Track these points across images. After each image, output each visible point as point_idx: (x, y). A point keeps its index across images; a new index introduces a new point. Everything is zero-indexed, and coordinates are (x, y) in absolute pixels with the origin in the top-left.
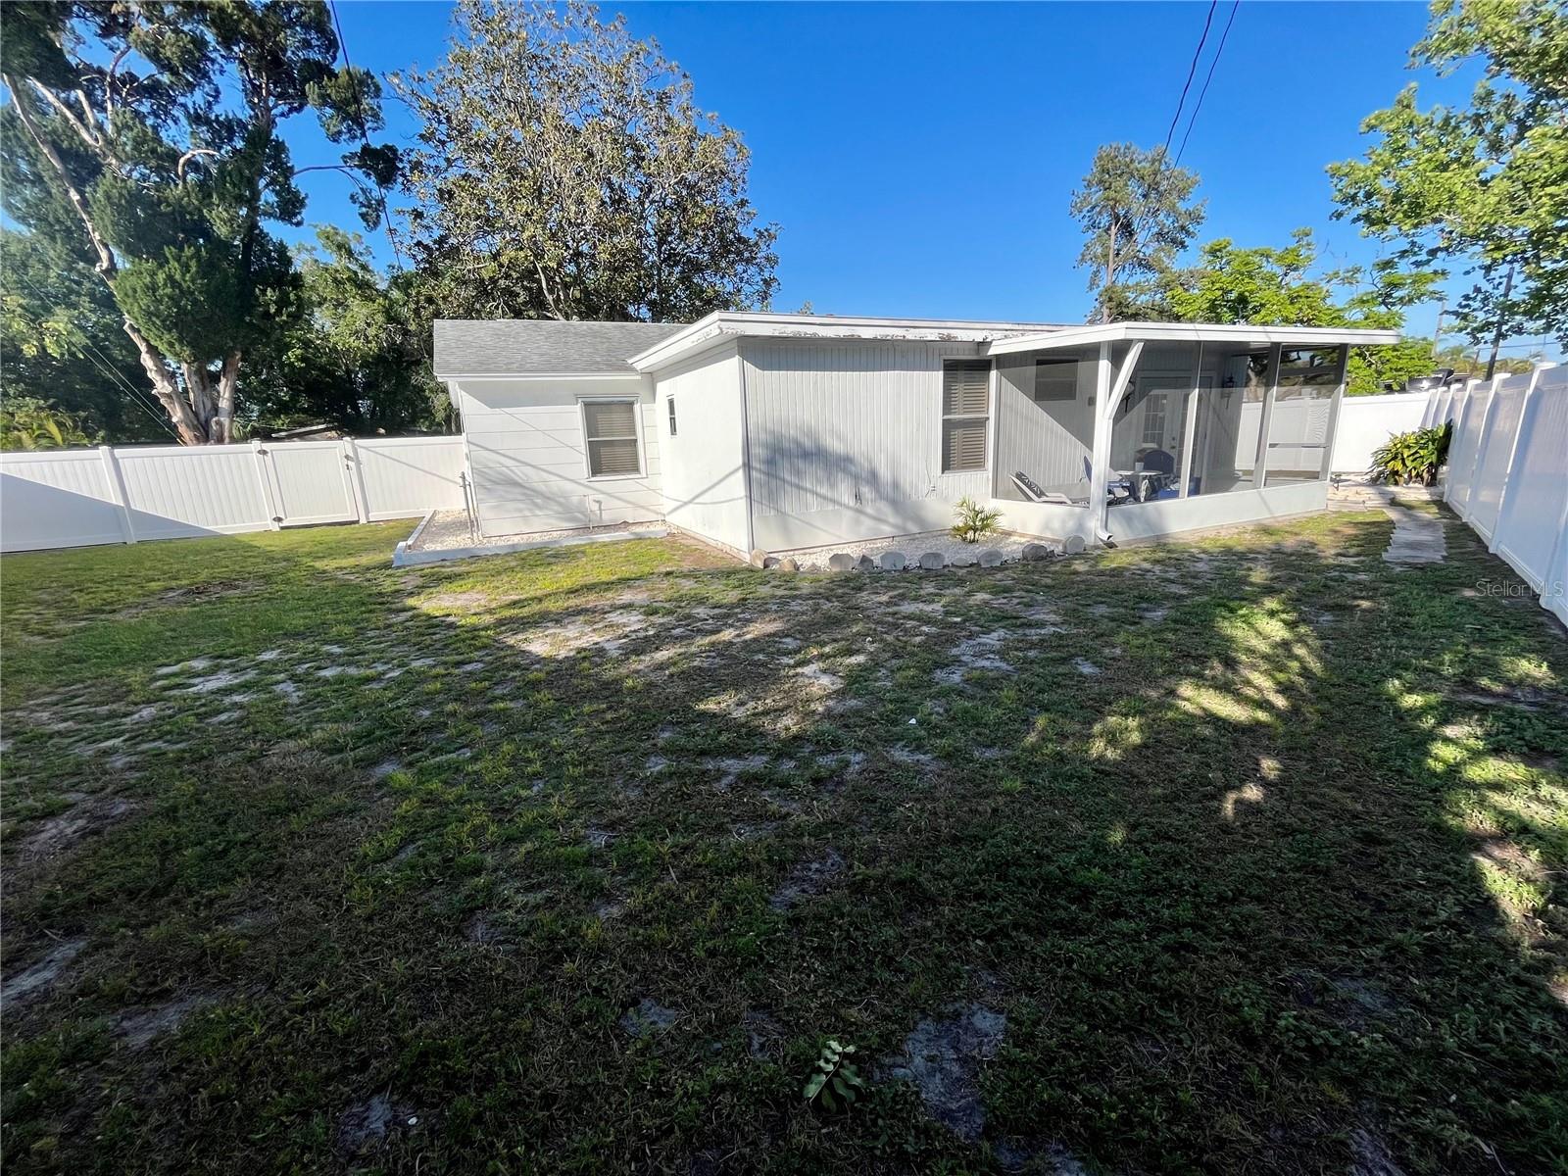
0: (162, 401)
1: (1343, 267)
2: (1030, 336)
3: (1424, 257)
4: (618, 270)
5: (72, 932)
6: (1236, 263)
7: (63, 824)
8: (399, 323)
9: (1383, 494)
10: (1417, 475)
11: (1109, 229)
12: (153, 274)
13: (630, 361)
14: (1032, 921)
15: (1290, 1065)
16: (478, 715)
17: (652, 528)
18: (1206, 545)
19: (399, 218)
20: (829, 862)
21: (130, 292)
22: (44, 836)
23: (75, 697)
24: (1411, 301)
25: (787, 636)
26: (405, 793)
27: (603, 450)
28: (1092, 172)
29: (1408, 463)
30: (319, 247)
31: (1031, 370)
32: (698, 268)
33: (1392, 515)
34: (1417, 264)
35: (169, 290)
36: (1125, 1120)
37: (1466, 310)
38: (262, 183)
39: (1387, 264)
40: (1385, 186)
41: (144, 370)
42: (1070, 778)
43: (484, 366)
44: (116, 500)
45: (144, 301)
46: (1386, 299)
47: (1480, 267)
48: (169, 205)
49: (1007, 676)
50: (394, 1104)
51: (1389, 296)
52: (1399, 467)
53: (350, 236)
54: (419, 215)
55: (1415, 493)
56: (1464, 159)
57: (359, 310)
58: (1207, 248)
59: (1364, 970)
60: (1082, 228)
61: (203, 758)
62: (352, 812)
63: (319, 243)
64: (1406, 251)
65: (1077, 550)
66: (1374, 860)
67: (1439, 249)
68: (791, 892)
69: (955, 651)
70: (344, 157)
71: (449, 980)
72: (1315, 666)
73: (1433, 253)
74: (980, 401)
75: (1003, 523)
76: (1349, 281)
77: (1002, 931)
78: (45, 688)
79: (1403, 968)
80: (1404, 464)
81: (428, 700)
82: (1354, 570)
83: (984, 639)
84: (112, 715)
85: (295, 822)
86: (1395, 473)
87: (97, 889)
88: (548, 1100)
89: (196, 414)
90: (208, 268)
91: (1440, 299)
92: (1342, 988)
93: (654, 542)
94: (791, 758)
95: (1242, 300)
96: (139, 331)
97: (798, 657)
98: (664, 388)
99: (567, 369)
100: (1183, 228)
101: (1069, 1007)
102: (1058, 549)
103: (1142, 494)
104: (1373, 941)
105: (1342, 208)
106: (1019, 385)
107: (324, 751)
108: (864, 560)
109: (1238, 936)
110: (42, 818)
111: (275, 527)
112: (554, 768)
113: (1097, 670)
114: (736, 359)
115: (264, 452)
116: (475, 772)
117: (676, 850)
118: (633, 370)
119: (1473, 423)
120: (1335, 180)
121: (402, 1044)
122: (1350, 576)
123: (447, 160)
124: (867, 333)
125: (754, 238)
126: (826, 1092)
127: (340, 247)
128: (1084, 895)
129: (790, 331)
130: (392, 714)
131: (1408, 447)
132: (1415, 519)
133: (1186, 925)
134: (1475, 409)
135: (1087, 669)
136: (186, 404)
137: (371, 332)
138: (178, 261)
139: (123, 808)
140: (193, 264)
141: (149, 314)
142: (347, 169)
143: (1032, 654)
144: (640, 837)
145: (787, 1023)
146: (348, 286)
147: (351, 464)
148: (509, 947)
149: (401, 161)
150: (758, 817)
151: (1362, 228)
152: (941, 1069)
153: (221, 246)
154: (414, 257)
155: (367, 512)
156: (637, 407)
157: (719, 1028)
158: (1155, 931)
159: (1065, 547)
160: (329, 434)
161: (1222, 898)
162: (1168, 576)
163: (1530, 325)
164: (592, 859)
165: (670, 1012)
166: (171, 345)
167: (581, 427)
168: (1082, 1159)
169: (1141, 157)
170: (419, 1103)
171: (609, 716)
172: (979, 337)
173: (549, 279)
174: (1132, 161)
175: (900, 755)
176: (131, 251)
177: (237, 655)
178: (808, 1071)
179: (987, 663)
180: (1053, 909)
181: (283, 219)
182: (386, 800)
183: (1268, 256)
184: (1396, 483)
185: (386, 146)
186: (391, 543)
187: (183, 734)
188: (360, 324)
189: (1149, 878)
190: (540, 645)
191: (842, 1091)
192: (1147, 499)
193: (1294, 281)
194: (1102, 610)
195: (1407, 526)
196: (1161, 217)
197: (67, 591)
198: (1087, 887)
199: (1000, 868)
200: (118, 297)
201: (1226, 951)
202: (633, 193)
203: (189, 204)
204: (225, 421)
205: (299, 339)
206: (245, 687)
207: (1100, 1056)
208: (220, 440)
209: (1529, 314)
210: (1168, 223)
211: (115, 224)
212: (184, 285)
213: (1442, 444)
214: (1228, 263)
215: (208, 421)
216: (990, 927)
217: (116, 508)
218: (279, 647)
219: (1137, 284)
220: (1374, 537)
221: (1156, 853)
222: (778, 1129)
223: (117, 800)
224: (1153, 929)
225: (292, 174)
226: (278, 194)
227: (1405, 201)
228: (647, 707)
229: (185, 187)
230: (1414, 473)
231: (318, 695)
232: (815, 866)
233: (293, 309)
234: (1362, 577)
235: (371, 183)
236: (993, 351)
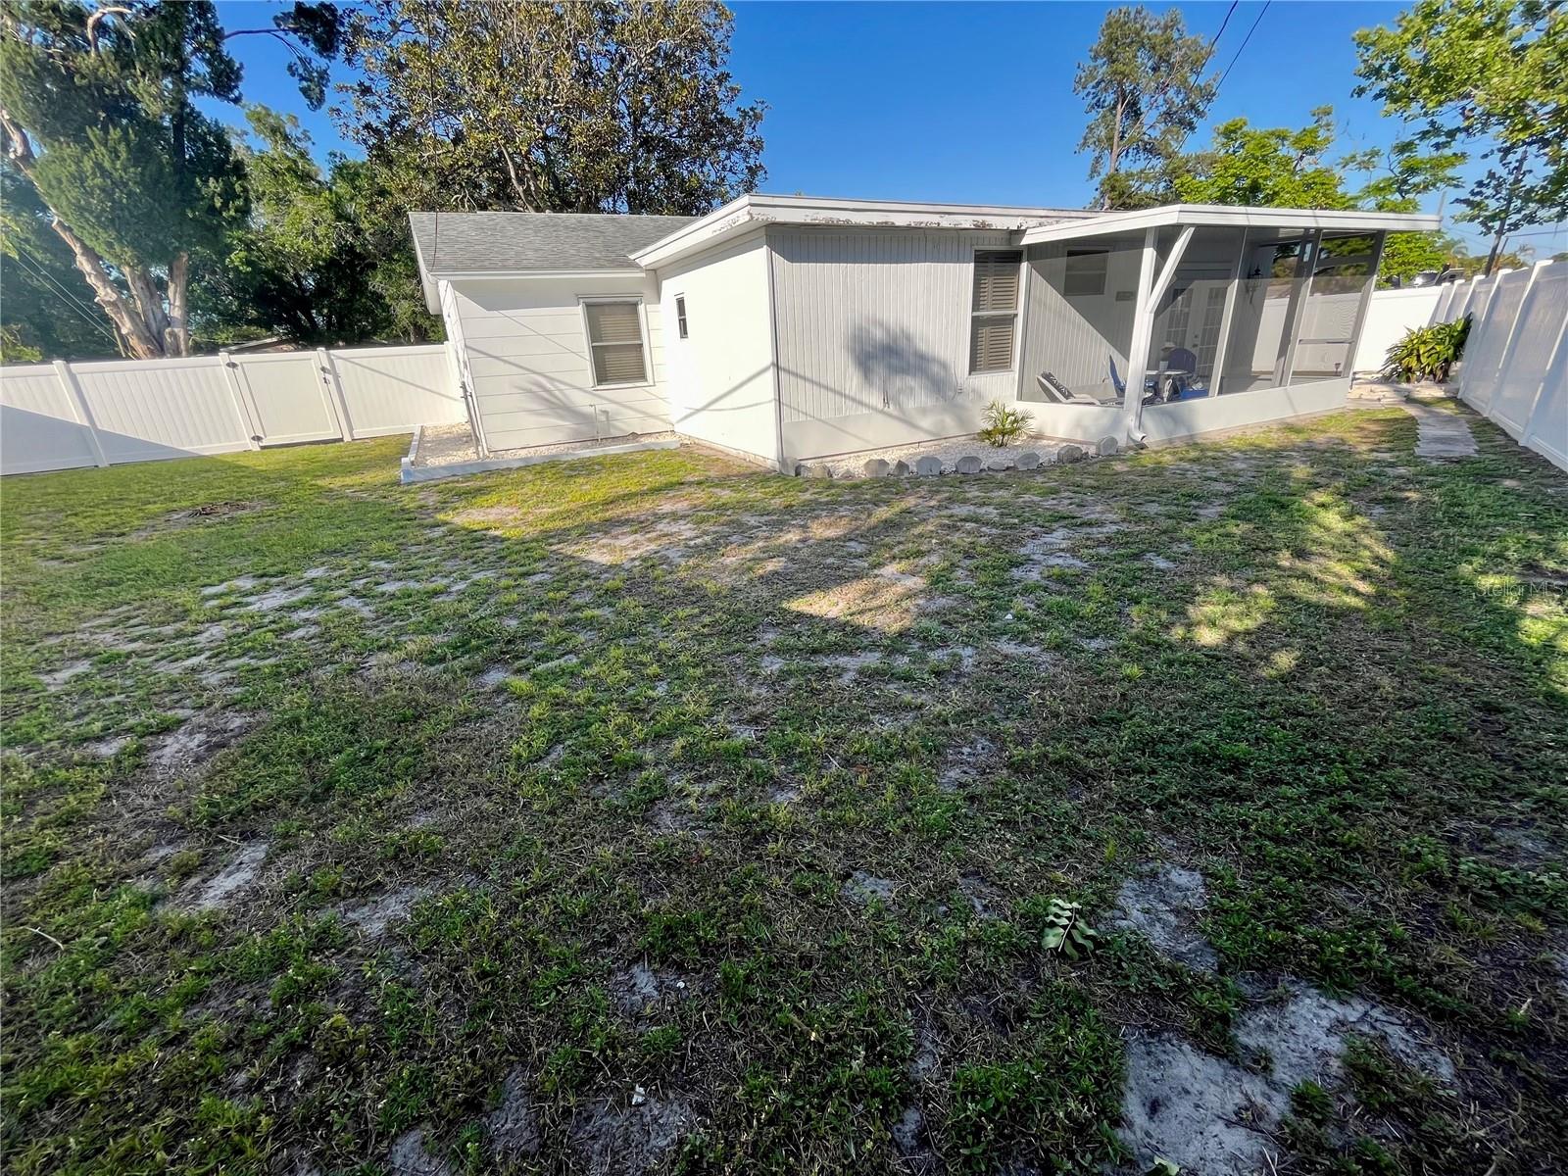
0: (107, 310)
1: (1360, 150)
2: (1066, 224)
3: (1443, 139)
4: (596, 155)
5: (249, 836)
6: (1251, 146)
7: (183, 739)
8: (348, 220)
9: (1397, 391)
10: (1431, 372)
11: (1115, 107)
12: (78, 162)
13: (632, 257)
14: (1195, 792)
15: (1480, 901)
16: (568, 623)
17: (661, 440)
18: (1236, 444)
19: (343, 96)
20: (979, 747)
21: (54, 183)
22: (167, 751)
23: (129, 618)
24: (1426, 188)
25: (851, 540)
26: (531, 699)
27: (610, 357)
28: (1098, 41)
29: (1423, 359)
30: (251, 131)
31: (1062, 262)
32: (677, 154)
33: (1411, 411)
34: (1437, 146)
35: (99, 181)
36: (1351, 953)
37: (1478, 198)
38: (189, 49)
39: (1405, 148)
40: (1413, 56)
41: (81, 275)
42: (1184, 663)
43: (479, 263)
44: (78, 418)
45: (74, 193)
46: (1401, 185)
47: (1499, 150)
48: (83, 77)
49: (1085, 573)
50: (655, 972)
51: (1405, 182)
52: (1414, 364)
53: (284, 118)
54: (366, 91)
55: (1428, 390)
56: (1500, 25)
57: (303, 205)
58: (1222, 128)
59: (1520, 821)
60: (1086, 108)
61: (299, 672)
62: (481, 717)
63: (249, 127)
64: (1428, 132)
65: (1110, 452)
66: (1498, 728)
67: (1458, 130)
68: (954, 774)
69: (1023, 551)
70: (276, 18)
71: (662, 863)
72: (1389, 555)
73: (1452, 134)
74: (1008, 296)
75: (1033, 425)
76: (1365, 165)
77: (1172, 800)
78: (90, 611)
79: (1555, 818)
80: (1419, 360)
81: (508, 610)
82: (1392, 465)
83: (1048, 539)
84: (180, 635)
85: (427, 728)
86: (1409, 370)
87: (257, 795)
88: (806, 961)
89: (147, 326)
90: (141, 154)
91: (1456, 186)
92: (1505, 836)
93: (670, 454)
94: (903, 654)
95: (1255, 188)
96: (70, 229)
97: (871, 559)
98: (671, 287)
99: (566, 266)
100: (1192, 106)
101: (1261, 861)
102: (1092, 451)
103: (1166, 395)
104: (1520, 796)
105: (1365, 83)
106: (1049, 278)
107: (426, 662)
108: (901, 466)
109: (1396, 796)
110: (159, 733)
111: (255, 447)
112: (670, 666)
113: (1171, 565)
114: (764, 251)
115: (233, 365)
116: (593, 677)
117: (831, 740)
118: (638, 267)
119: (1499, 316)
120: (1362, 50)
121: (643, 921)
122: (1388, 470)
123: (393, 23)
124: (901, 220)
125: (737, 119)
126: (1068, 942)
127: (274, 131)
128: (1237, 766)
129: (821, 217)
130: (481, 624)
131: (1424, 342)
132: (1437, 415)
133: (1344, 788)
134: (1504, 300)
135: (1161, 563)
136: (133, 315)
137: (320, 231)
138: (105, 145)
139: (238, 722)
140: (122, 148)
141: (81, 210)
142: (281, 34)
143: (1103, 551)
144: (789, 730)
145: (1003, 887)
146: (288, 178)
147: (329, 377)
148: (703, 832)
149: (342, 24)
150: (895, 709)
151: (1386, 105)
152: (1159, 920)
153: (150, 127)
154: (365, 141)
155: (351, 430)
156: (641, 308)
157: (940, 893)
158: (1315, 794)
159: (1098, 448)
160: (285, 347)
161: (1368, 763)
162: (1207, 474)
163: (1543, 213)
164: (748, 750)
165: (886, 882)
166: (110, 245)
167: (584, 331)
168: (1317, 987)
169: (1154, 23)
170: (681, 969)
171: (707, 620)
172: (1013, 224)
173: (518, 167)
174: (1143, 27)
175: (1007, 647)
176: (49, 134)
177: (282, 573)
178: (1040, 925)
179: (1060, 561)
180: (1207, 780)
181: (219, 95)
182: (510, 705)
183: (1284, 138)
184: (1408, 380)
185: (322, 5)
186: (392, 460)
187: (267, 651)
188: (307, 222)
189: (1294, 750)
190: (599, 554)
191: (1080, 941)
192: (1170, 400)
193: (1308, 165)
194: (1153, 509)
195: (1430, 421)
196: (1171, 93)
197: (61, 516)
198: (1237, 759)
199: (1147, 745)
200: (40, 188)
201: (1387, 809)
202: (603, 66)
203: (105, 76)
204: (180, 332)
205: (240, 240)
206: (308, 603)
207: (1303, 902)
208: (177, 353)
209: (1542, 202)
210: (1177, 101)
211: (26, 99)
212: (116, 175)
213: (1458, 339)
214: (1242, 146)
215: (160, 333)
216: (1158, 797)
217: (80, 429)
218: (323, 564)
219: (1142, 172)
220: (1402, 433)
221: (1293, 728)
222: (1032, 973)
223: (229, 714)
224: (1312, 793)
225: (223, 37)
226: (209, 63)
227: (1433, 74)
228: (740, 610)
229: (98, 54)
230: (1428, 370)
231: (391, 609)
232: (966, 750)
233: (240, 203)
234: (1402, 471)
235: (309, 50)
236: (1026, 241)
